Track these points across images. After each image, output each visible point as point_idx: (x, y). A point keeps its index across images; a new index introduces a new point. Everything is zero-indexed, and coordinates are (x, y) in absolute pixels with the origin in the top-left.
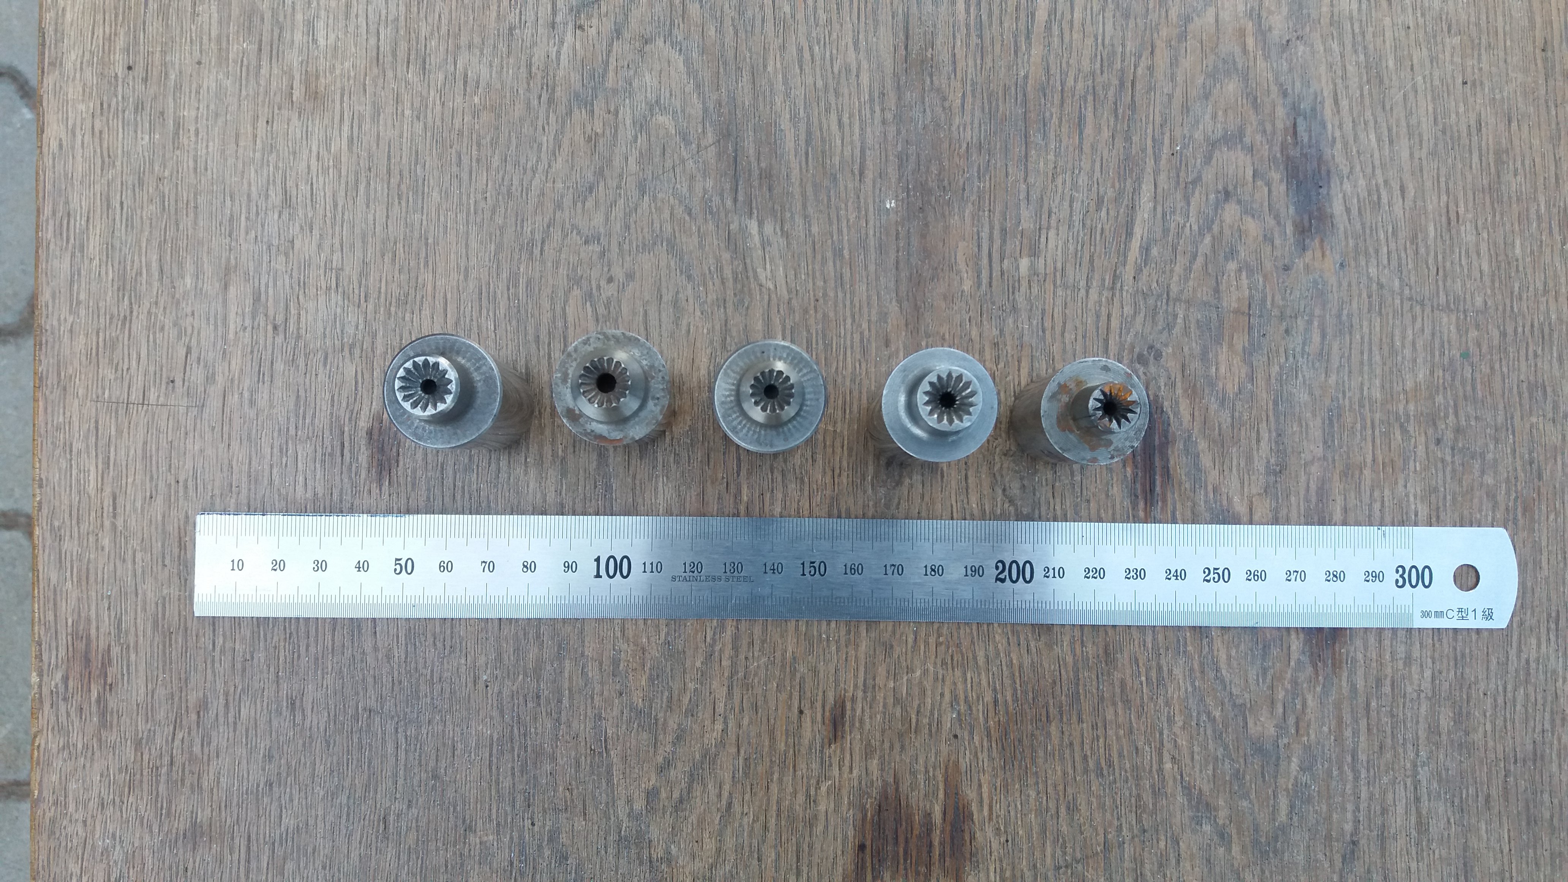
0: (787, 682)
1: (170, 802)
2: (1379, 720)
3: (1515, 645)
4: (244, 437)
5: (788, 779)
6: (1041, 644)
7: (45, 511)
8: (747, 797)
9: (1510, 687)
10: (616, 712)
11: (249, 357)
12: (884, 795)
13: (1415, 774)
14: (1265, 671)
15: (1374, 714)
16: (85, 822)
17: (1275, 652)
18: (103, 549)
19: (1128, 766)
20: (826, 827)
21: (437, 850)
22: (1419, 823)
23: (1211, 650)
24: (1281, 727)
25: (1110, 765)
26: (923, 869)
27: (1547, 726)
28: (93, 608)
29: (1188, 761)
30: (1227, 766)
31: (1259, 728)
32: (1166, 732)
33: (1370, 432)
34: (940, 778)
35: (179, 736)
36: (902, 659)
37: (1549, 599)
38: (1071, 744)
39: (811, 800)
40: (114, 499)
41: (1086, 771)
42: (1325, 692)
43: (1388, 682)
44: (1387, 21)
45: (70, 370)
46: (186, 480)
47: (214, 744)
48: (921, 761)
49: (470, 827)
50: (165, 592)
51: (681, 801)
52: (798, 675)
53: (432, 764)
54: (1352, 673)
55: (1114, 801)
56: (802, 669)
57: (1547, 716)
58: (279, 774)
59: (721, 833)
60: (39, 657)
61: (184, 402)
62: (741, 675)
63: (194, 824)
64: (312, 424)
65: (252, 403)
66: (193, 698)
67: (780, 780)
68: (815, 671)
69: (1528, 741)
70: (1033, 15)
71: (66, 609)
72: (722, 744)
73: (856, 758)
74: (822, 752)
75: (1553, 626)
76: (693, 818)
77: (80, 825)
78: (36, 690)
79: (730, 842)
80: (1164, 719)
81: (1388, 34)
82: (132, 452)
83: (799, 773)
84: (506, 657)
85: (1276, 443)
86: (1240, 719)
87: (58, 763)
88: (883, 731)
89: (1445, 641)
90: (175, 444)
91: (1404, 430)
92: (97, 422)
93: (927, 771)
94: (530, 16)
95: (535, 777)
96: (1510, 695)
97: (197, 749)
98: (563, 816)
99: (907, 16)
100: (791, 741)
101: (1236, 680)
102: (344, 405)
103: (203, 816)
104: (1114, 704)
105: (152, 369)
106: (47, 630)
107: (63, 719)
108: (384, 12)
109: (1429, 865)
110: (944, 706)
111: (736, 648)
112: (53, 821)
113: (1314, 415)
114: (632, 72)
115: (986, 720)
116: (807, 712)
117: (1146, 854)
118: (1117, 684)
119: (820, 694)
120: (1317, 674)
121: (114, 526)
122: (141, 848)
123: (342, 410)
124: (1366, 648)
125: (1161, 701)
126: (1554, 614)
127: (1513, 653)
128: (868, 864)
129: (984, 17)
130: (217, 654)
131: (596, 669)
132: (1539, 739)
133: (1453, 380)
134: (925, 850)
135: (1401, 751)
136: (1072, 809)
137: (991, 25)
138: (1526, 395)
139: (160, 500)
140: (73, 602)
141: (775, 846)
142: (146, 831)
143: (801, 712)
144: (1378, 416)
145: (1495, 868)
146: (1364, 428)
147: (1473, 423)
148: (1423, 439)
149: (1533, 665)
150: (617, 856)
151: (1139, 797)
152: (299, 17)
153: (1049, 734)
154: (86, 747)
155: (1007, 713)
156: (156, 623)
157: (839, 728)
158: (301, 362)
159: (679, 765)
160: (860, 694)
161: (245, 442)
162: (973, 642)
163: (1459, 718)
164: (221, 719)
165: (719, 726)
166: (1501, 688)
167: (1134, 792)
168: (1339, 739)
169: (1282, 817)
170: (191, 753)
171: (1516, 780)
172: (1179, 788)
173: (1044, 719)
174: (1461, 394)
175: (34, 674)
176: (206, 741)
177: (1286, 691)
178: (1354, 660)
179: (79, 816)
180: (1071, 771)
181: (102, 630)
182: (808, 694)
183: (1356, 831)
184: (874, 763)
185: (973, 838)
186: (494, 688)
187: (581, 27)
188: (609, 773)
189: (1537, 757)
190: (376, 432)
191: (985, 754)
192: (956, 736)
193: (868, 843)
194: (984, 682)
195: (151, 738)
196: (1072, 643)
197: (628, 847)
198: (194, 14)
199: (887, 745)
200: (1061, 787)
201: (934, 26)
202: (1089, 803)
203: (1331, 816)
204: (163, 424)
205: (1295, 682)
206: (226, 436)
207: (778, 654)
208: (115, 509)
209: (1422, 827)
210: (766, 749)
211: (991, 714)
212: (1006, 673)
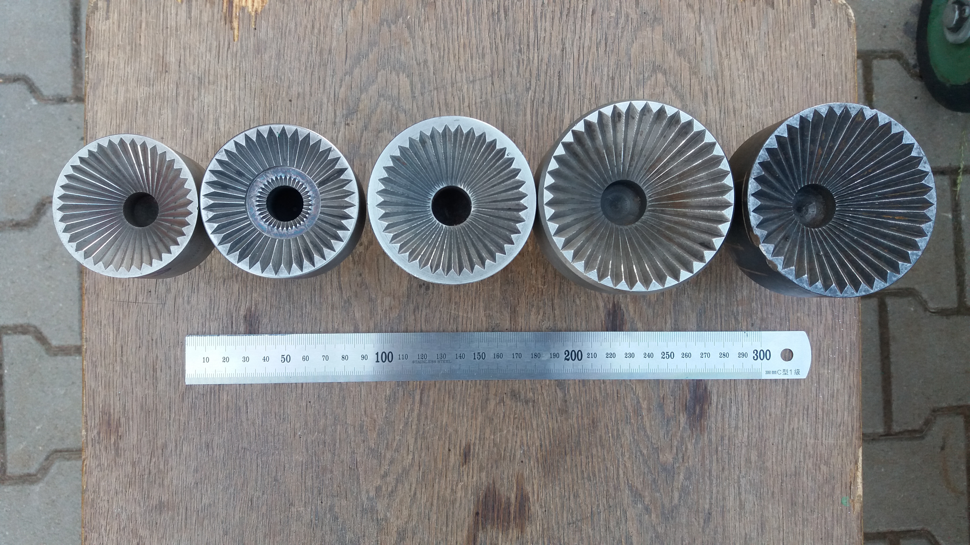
0: (443, 436)
1: (149, 492)
2: (722, 455)
3: (787, 421)
4: (185, 319)
5: (443, 482)
6: (563, 418)
7: (88, 353)
8: (423, 490)
9: (784, 441)
10: (362, 450)
11: (187, 281)
12: (488, 489)
13: (739, 482)
14: (668, 432)
15: (720, 454)
16: (108, 501)
17: (672, 423)
18: (116, 371)
19: (602, 476)
20: (461, 504)
21: (276, 514)
22: (741, 504)
23: (642, 422)
24: (675, 459)
25: (594, 475)
26: (506, 524)
27: (802, 460)
28: (112, 399)
29: (631, 474)
30: (650, 477)
31: (665, 459)
32: (621, 460)
33: (719, 320)
34: (514, 481)
35: (153, 460)
36: (498, 425)
37: (804, 400)
38: (576, 465)
39: (453, 492)
40: (122, 347)
41: (583, 478)
42: (697, 443)
43: (727, 438)
44: (733, 123)
45: (100, 286)
46: (157, 339)
47: (170, 464)
48: (506, 473)
49: (292, 504)
50: (147, 392)
51: (392, 492)
52: (448, 433)
53: (274, 474)
54: (710, 433)
55: (596, 492)
56: (450, 430)
57: (802, 454)
58: (201, 479)
59: (411, 507)
60: (86, 422)
61: (156, 302)
62: (421, 432)
63: (160, 502)
64: (218, 313)
65: (189, 302)
66: (160, 443)
67: (439, 482)
68: (456, 431)
69: (793, 466)
70: (563, 121)
71: (99, 400)
72: (411, 465)
73: (475, 472)
74: (459, 469)
75: (806, 412)
76: (398, 500)
77: (106, 502)
78: (85, 438)
79: (415, 512)
80: (620, 453)
81: (734, 130)
82: (130, 325)
83: (448, 479)
84: (309, 424)
85: (675, 325)
86: (656, 454)
87: (95, 473)
88: (488, 460)
89: (754, 419)
90: (151, 321)
91: (736, 319)
92: (113, 311)
93: (508, 478)
94: (323, 119)
95: (323, 480)
96: (784, 444)
97: (162, 467)
98: (336, 499)
99: (503, 121)
100: (444, 463)
101: (654, 436)
102: (233, 303)
103: (164, 498)
104: (597, 446)
105: (140, 286)
106: (90, 410)
107: (98, 452)
108: (252, 115)
109: (744, 524)
110: (517, 447)
111: (419, 420)
112: (93, 500)
113: (693, 312)
114: (372, 146)
115: (537, 454)
116: (452, 450)
117: (611, 518)
118: (598, 437)
119: (459, 441)
120: (693, 433)
121: (122, 361)
122: (135, 513)
123: (232, 306)
124: (716, 422)
125: (619, 446)
126: (806, 407)
127: (786, 425)
128: (480, 521)
129: (540, 122)
130: (171, 421)
131: (352, 429)
132: (798, 465)
133: (761, 295)
134: (507, 515)
135: (732, 470)
136: (576, 496)
137: (542, 126)
138: (795, 303)
139: (144, 348)
140: (102, 397)
141: (436, 513)
142: (138, 505)
143: (449, 450)
144: (723, 312)
145: (775, 526)
146: (716, 317)
147: (770, 316)
148: (745, 323)
149: (796, 431)
150: (362, 518)
151: (608, 491)
152: (211, 116)
153: (566, 461)
154: (108, 465)
155: (546, 451)
156: (142, 407)
157: (467, 458)
158: (213, 284)
159: (391, 475)
160: (477, 442)
161: (185, 321)
162: (531, 417)
163: (760, 455)
164: (173, 453)
165: (410, 457)
166: (780, 442)
167: (605, 489)
168: (703, 465)
169: (676, 501)
170: (159, 468)
171: (786, 484)
172: (627, 487)
173: (564, 454)
174: (764, 302)
175: (84, 431)
176: (166, 462)
177: (678, 441)
178: (710, 428)
179: (106, 498)
180: (575, 478)
181: (116, 410)
182: (453, 442)
183: (711, 508)
184: (484, 474)
185: (529, 509)
186: (303, 439)
187: (348, 124)
188: (358, 478)
189: (797, 474)
190: (248, 316)
191: (536, 470)
192: (522, 462)
193: (480, 512)
194: (536, 436)
195: (140, 461)
196: (577, 418)
197: (367, 513)
198: (160, 114)
199: (490, 466)
200: (571, 486)
201: (516, 126)
202: (584, 493)
203: (698, 501)
204: (145, 312)
205: (682, 438)
206: (176, 318)
207: (439, 423)
208: (122, 352)
209: (742, 506)
210: (433, 468)
211: (539, 451)
212: (546, 432)
